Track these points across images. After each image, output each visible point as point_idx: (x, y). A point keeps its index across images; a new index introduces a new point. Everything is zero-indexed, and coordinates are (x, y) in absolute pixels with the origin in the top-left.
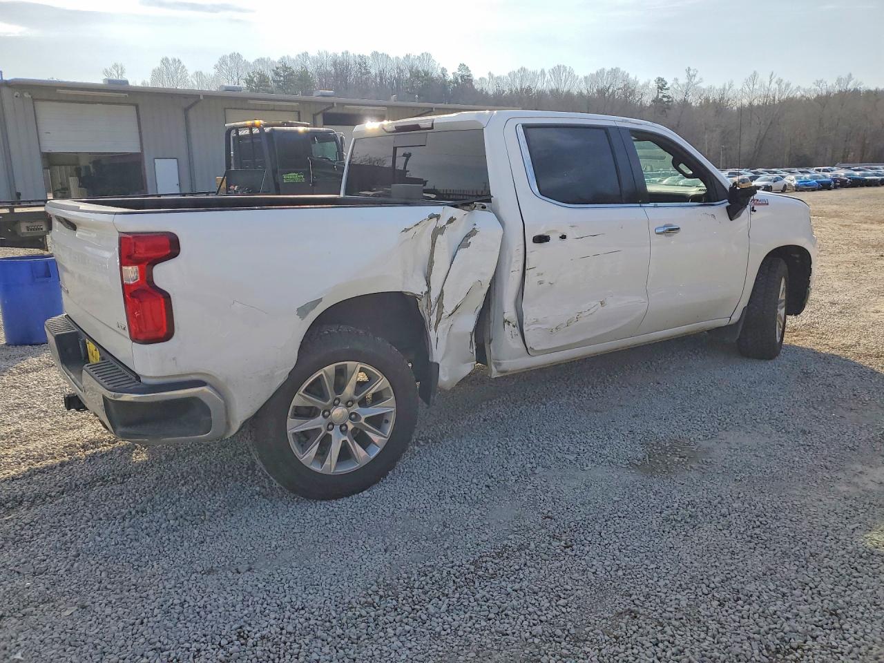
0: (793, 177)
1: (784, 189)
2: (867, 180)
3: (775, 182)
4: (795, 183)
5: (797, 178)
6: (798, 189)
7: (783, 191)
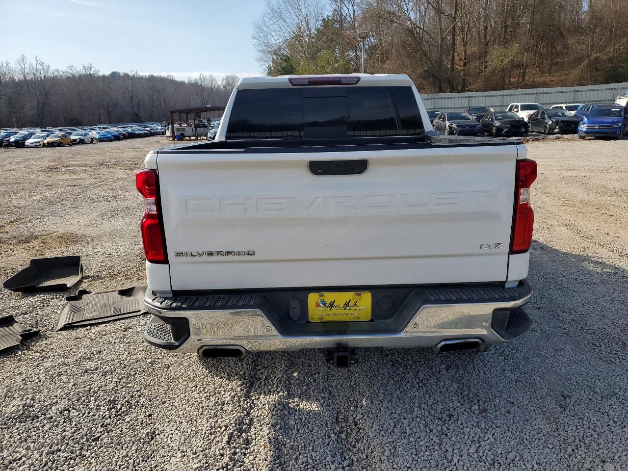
0: (94, 132)
1: (92, 141)
2: (136, 134)
3: (85, 136)
4: (97, 136)
5: (98, 133)
6: (101, 140)
7: (91, 142)
